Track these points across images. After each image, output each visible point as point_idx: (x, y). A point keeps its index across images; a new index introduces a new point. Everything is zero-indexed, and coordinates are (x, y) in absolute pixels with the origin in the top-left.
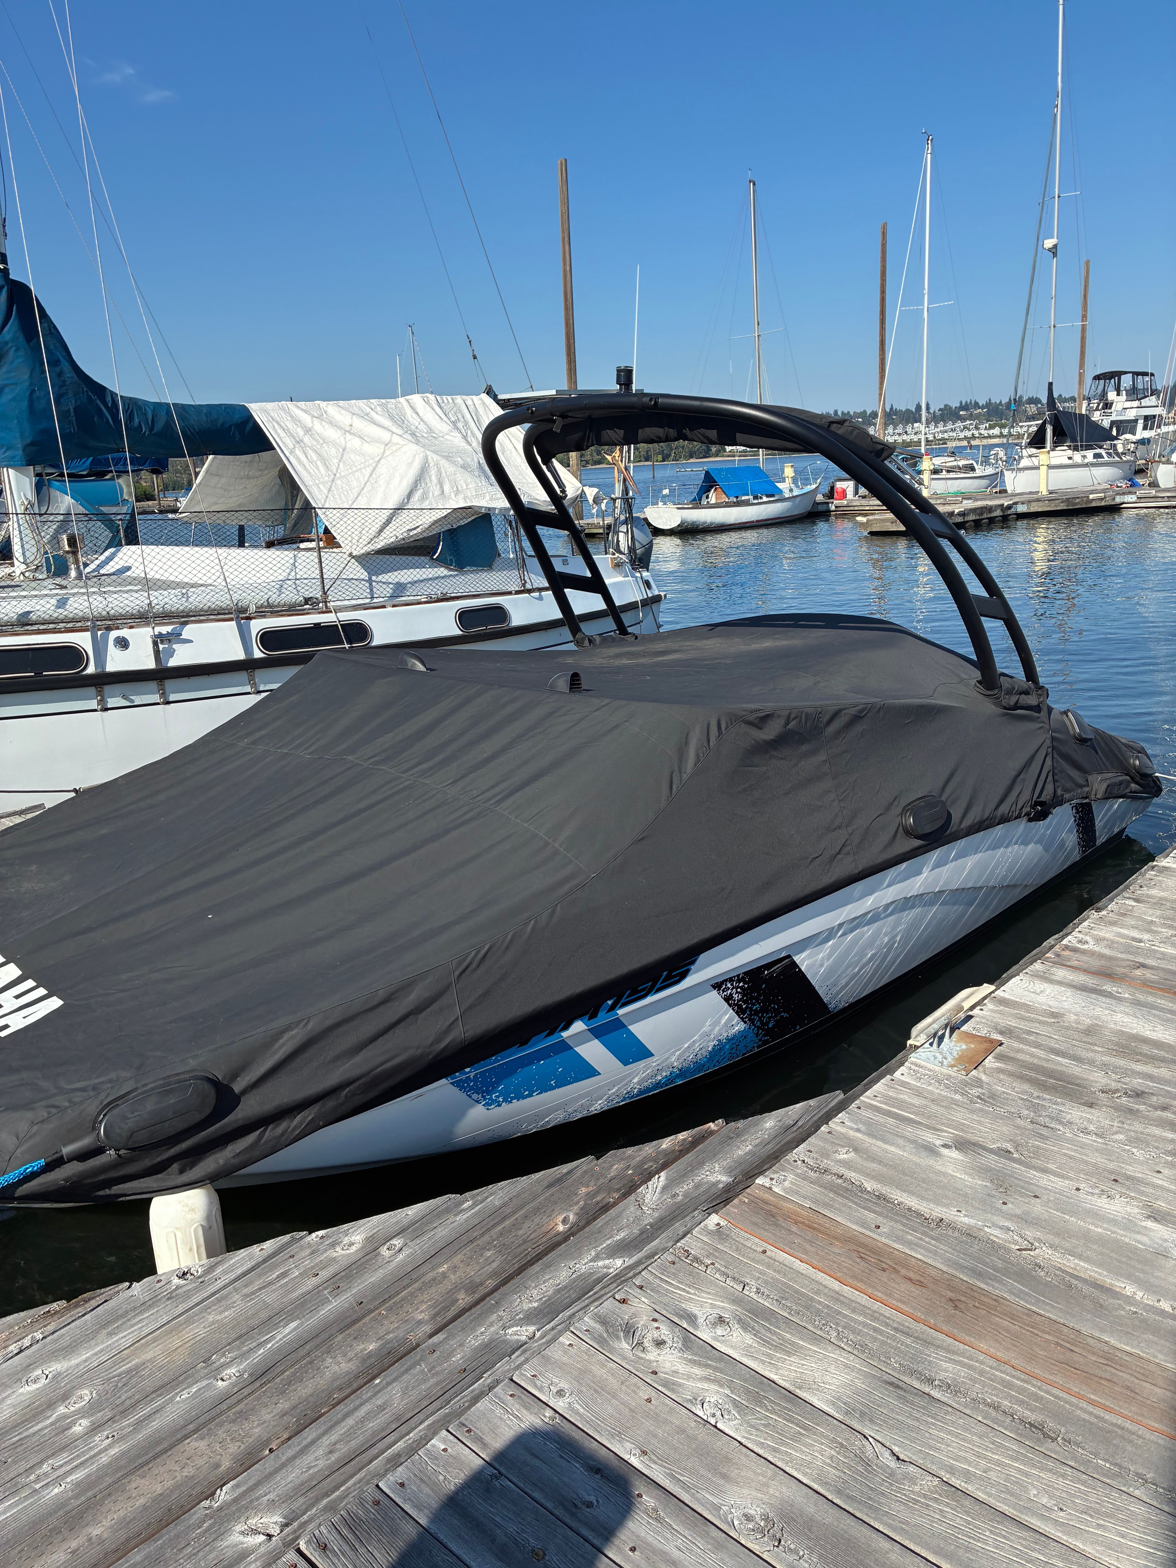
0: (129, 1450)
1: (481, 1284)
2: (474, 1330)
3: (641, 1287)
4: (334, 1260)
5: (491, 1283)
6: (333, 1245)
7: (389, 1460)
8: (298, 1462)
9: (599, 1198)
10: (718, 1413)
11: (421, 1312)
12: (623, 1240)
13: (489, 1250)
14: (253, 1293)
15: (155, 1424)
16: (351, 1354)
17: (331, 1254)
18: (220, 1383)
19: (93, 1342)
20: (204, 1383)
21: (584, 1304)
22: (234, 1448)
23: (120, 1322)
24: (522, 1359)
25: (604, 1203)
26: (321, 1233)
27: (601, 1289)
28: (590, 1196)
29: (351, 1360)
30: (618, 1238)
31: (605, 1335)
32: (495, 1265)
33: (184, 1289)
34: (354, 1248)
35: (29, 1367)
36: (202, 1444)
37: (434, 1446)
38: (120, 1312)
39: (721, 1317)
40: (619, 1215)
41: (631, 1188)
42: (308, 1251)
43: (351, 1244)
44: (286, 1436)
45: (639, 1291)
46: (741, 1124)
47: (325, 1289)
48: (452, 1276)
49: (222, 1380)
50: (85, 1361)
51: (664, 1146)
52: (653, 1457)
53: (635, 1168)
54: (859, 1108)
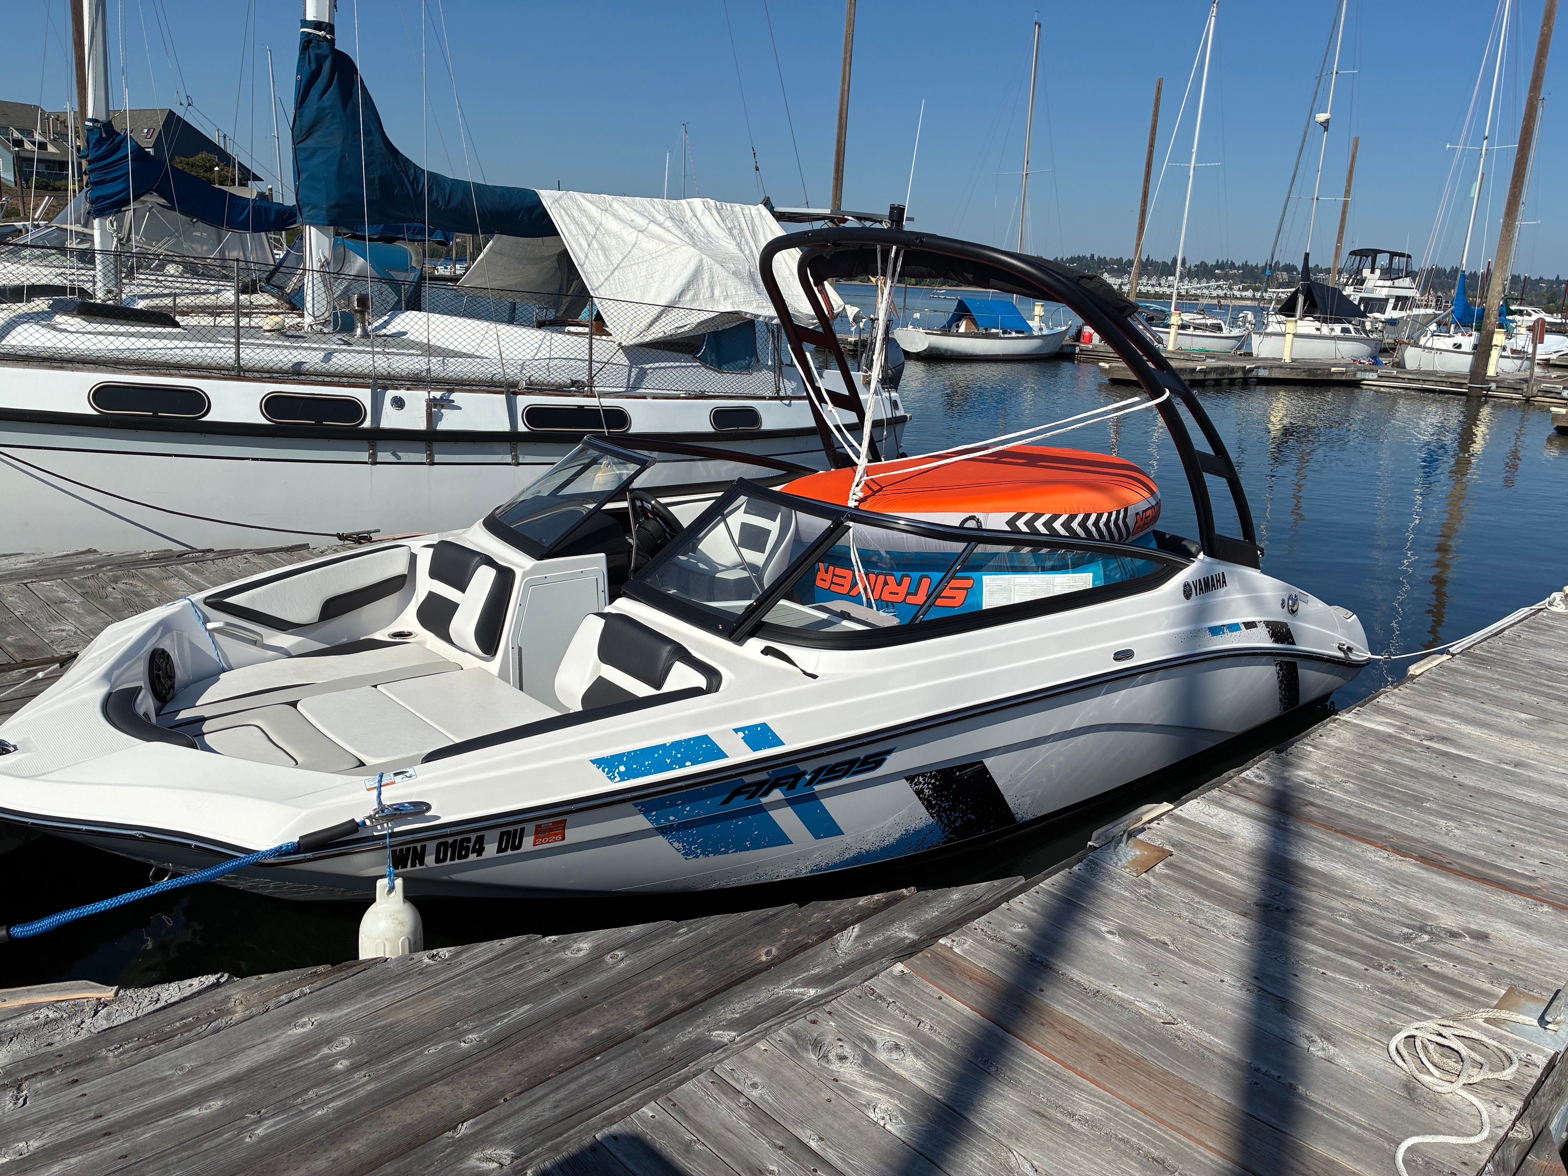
0: (383, 1088)
1: (691, 994)
2: (683, 1029)
3: (830, 1013)
4: (564, 960)
5: (699, 995)
6: (564, 949)
7: (605, 1119)
8: (528, 1111)
9: (799, 938)
10: (887, 1118)
11: (639, 1010)
12: (817, 975)
13: (699, 968)
14: (492, 978)
15: (407, 1070)
16: (575, 1035)
17: (562, 955)
18: (463, 1044)
19: (353, 1001)
20: (449, 1043)
21: (779, 1020)
22: (473, 1095)
23: (377, 988)
24: (723, 1055)
25: (804, 943)
26: (554, 938)
27: (795, 1010)
28: (792, 936)
29: (576, 1039)
30: (813, 972)
31: (796, 1046)
32: (704, 981)
33: (433, 968)
34: (581, 954)
35: (298, 1014)
36: (447, 1090)
37: (643, 1112)
38: (377, 979)
39: (897, 1044)
40: (816, 954)
41: (828, 934)
42: (541, 951)
43: (579, 950)
44: (518, 1091)
45: (828, 1015)
46: (930, 893)
47: (556, 982)
48: (666, 985)
49: (464, 1042)
50: (346, 1015)
51: (860, 903)
52: (829, 1143)
53: (834, 918)
54: (1037, 892)
